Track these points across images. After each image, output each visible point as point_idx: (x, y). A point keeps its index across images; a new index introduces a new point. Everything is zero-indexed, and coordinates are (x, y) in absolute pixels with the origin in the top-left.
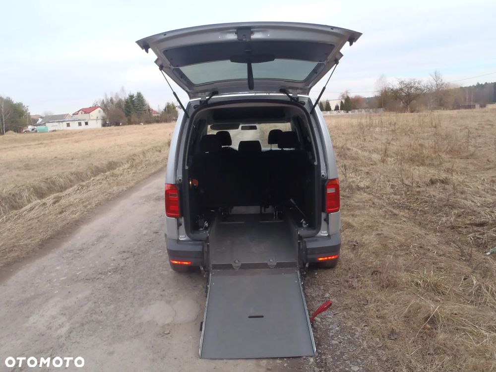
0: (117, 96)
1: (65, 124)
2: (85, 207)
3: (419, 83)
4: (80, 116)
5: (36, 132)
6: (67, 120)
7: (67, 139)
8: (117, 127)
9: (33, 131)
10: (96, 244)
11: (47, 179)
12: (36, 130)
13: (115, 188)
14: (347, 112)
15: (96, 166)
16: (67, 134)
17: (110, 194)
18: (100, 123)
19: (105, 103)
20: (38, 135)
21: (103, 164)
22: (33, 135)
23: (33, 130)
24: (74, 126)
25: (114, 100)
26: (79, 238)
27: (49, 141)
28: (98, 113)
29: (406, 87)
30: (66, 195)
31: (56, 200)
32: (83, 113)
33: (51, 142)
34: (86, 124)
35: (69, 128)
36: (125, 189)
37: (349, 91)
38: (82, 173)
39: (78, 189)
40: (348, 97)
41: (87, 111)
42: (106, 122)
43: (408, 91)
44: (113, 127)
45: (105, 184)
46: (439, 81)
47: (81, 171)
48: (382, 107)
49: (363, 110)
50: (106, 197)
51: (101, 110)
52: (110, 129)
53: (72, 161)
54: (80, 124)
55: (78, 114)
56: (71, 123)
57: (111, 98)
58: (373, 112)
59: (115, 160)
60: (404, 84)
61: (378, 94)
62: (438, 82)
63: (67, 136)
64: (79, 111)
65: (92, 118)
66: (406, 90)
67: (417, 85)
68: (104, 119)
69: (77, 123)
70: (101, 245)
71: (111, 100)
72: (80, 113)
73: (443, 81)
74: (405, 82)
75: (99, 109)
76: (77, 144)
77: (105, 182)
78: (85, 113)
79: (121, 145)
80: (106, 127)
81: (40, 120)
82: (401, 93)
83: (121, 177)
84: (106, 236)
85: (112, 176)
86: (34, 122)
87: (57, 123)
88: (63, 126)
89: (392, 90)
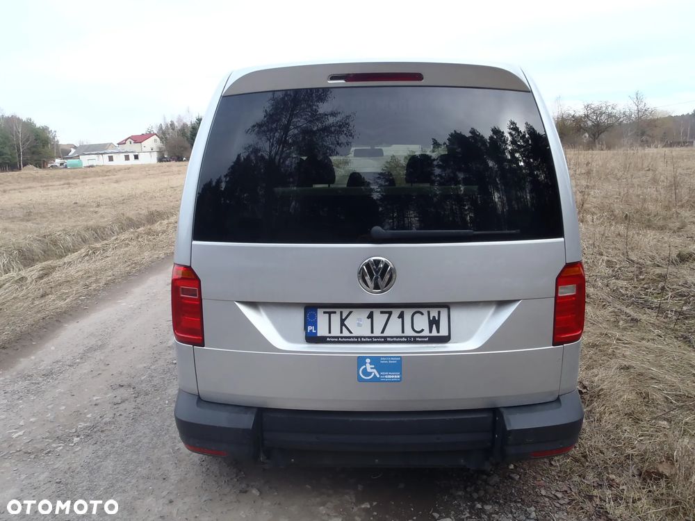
0: (180, 119)
1: (106, 157)
2: (87, 286)
3: (613, 108)
4: (128, 147)
5: (66, 167)
6: (109, 151)
7: (106, 178)
8: (178, 163)
9: (62, 167)
10: (79, 363)
11: (45, 237)
12: (66, 165)
13: (146, 254)
15: (128, 218)
16: (107, 172)
17: (135, 263)
18: (155, 156)
19: (164, 128)
20: (68, 171)
21: (140, 214)
22: (60, 172)
23: (61, 164)
24: (119, 160)
25: (176, 124)
26: (53, 348)
27: (80, 181)
28: (152, 143)
29: (594, 112)
30: (65, 264)
31: (45, 272)
32: (132, 142)
33: (83, 182)
34: (136, 157)
35: (111, 163)
36: (162, 256)
38: (104, 228)
39: (87, 255)
41: (138, 139)
42: (163, 155)
43: (597, 119)
44: (173, 163)
45: (133, 248)
47: (104, 225)
50: (128, 269)
51: (158, 139)
52: (168, 166)
53: (97, 209)
54: (127, 158)
55: (125, 143)
56: (115, 156)
57: (171, 122)
59: (160, 209)
60: (591, 109)
62: (640, 107)
63: (108, 174)
64: (126, 140)
65: (144, 149)
66: (595, 117)
67: (610, 110)
68: (160, 152)
69: (122, 156)
70: (86, 367)
71: (172, 124)
72: (128, 142)
73: (647, 106)
75: (155, 137)
76: (116, 185)
77: (134, 243)
78: (135, 142)
79: (177, 187)
80: (164, 163)
81: (73, 151)
82: (586, 122)
83: (163, 236)
84: (101, 347)
85: (148, 234)
86: (64, 153)
87: (96, 156)
88: (103, 161)
89: (573, 117)
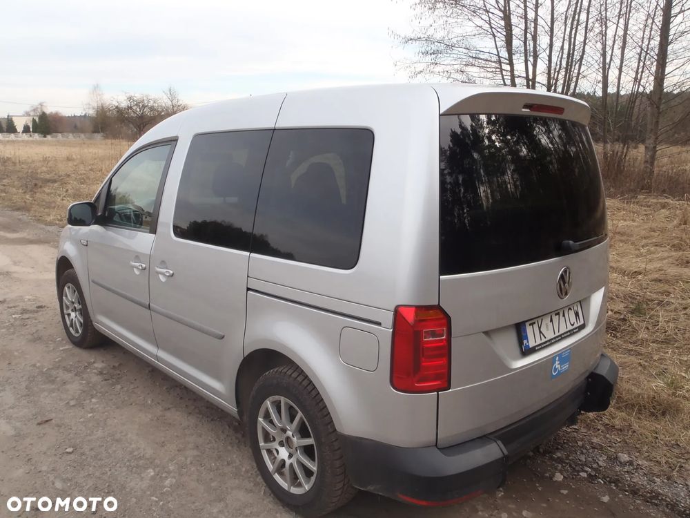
3: (154, 102)
14: (45, 137)
37: (44, 104)
40: (44, 114)
43: (140, 111)
46: (174, 102)
48: (98, 132)
49: (71, 134)
58: (87, 138)
60: (134, 101)
61: (91, 112)
66: (138, 110)
67: (151, 104)
73: (180, 103)
74: (135, 98)
82: (130, 113)
